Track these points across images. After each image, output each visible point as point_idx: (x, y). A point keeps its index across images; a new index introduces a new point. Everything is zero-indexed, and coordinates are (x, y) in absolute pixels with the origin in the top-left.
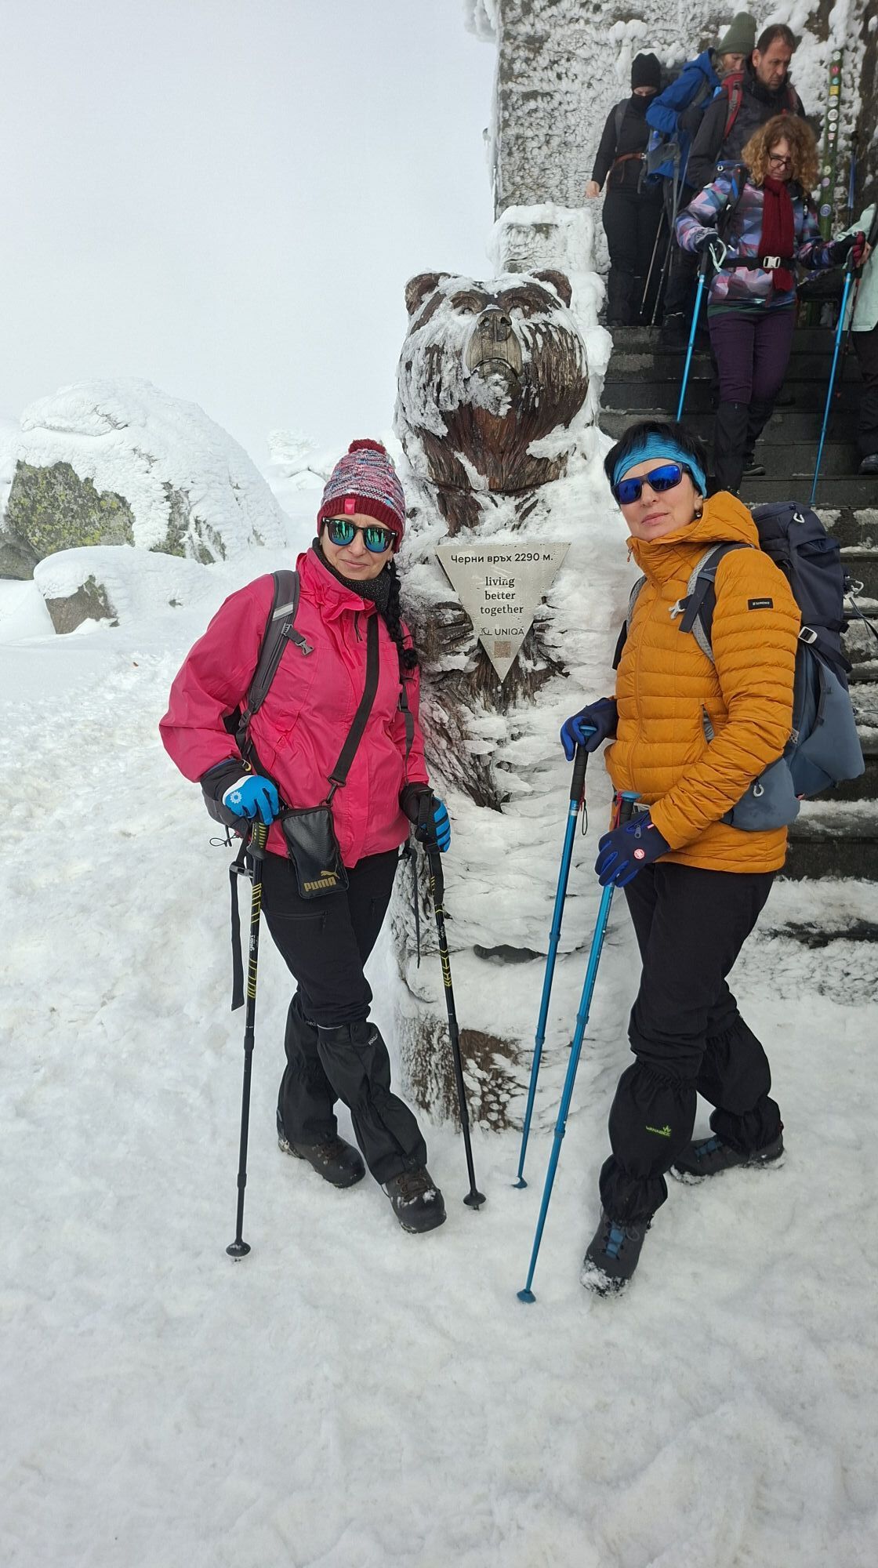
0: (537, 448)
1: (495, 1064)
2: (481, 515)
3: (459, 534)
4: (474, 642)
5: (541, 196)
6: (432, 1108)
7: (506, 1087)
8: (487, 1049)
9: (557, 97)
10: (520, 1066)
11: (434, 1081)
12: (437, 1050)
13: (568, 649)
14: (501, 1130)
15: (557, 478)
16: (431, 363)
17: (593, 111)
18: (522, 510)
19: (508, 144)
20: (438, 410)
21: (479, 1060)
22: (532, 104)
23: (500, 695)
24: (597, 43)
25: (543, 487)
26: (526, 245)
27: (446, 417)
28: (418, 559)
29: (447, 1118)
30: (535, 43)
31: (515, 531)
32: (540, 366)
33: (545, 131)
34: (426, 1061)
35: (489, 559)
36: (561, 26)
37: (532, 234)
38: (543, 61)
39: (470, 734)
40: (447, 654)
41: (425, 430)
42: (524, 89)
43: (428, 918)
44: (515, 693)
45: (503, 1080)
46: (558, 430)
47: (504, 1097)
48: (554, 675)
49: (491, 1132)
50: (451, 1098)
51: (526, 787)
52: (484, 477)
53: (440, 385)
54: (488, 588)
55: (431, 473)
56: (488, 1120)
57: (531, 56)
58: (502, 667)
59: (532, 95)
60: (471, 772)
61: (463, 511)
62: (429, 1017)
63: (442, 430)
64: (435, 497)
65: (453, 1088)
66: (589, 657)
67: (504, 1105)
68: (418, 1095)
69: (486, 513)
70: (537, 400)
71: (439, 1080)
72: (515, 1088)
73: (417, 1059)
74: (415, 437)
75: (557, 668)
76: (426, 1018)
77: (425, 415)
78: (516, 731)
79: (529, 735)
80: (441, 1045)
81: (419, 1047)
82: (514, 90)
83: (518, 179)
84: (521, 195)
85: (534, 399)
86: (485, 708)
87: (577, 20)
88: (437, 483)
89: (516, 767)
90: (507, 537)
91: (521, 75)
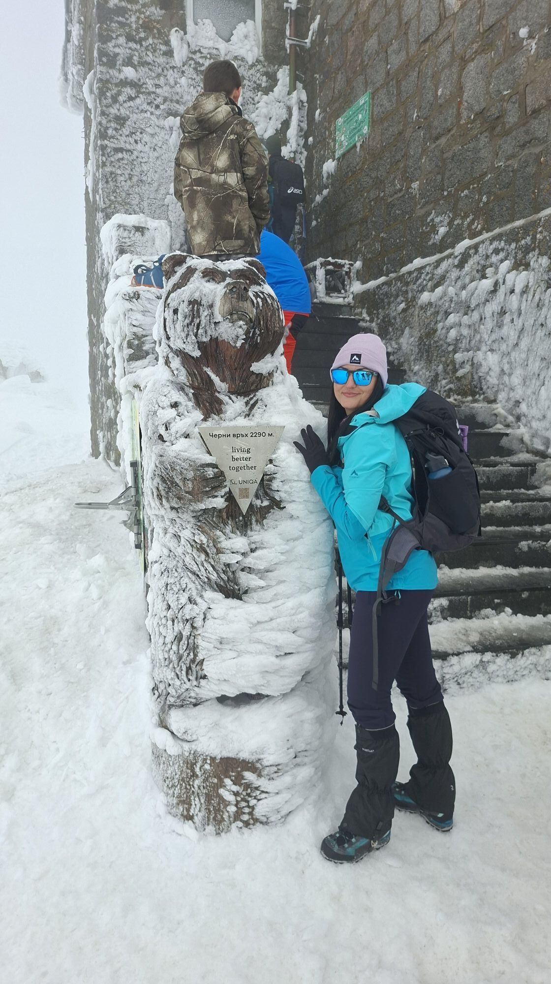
0: (256, 367)
1: (245, 779)
2: (223, 408)
3: (210, 419)
4: (227, 489)
5: (127, 210)
6: (196, 819)
7: (254, 795)
8: (239, 769)
9: (135, 153)
10: (263, 778)
11: (197, 799)
12: (200, 775)
13: (286, 492)
14: (251, 826)
15: (268, 386)
16: (193, 310)
17: (158, 165)
18: (250, 405)
19: (106, 176)
20: (196, 340)
21: (233, 778)
22: (120, 155)
23: (242, 523)
24: (158, 126)
25: (260, 391)
26: (129, 238)
27: (201, 346)
28: (183, 435)
29: (208, 825)
30: (121, 121)
31: (247, 418)
32: (261, 318)
33: (128, 171)
34: (189, 785)
35: (234, 435)
36: (136, 113)
37: (133, 232)
38: (126, 131)
39: (223, 550)
40: (208, 497)
41: (184, 352)
42: (114, 146)
43: (189, 680)
44: (251, 521)
45: (251, 790)
46: (268, 357)
47: (253, 802)
48: (273, 509)
49: (245, 830)
50: (212, 809)
51: (262, 583)
52: (225, 383)
53: (199, 325)
54: (234, 454)
55: (188, 379)
56: (241, 821)
57: (119, 127)
58: (244, 505)
59: (121, 150)
60: (223, 576)
61: (210, 404)
62: (192, 752)
63: (197, 353)
64: (191, 395)
65: (213, 802)
66: (298, 497)
67: (253, 808)
68: (183, 811)
69: (227, 406)
70: (259, 338)
71: (201, 798)
72: (260, 794)
73: (181, 785)
74: (176, 356)
75: (277, 504)
76: (190, 753)
77: (187, 343)
78: (253, 546)
79: (262, 548)
80: (203, 772)
81: (183, 775)
82: (109, 145)
83: (113, 198)
84: (115, 207)
85: (257, 337)
86: (232, 532)
87: (146, 112)
88: (192, 386)
89: (254, 570)
90: (242, 422)
91: (113, 137)
